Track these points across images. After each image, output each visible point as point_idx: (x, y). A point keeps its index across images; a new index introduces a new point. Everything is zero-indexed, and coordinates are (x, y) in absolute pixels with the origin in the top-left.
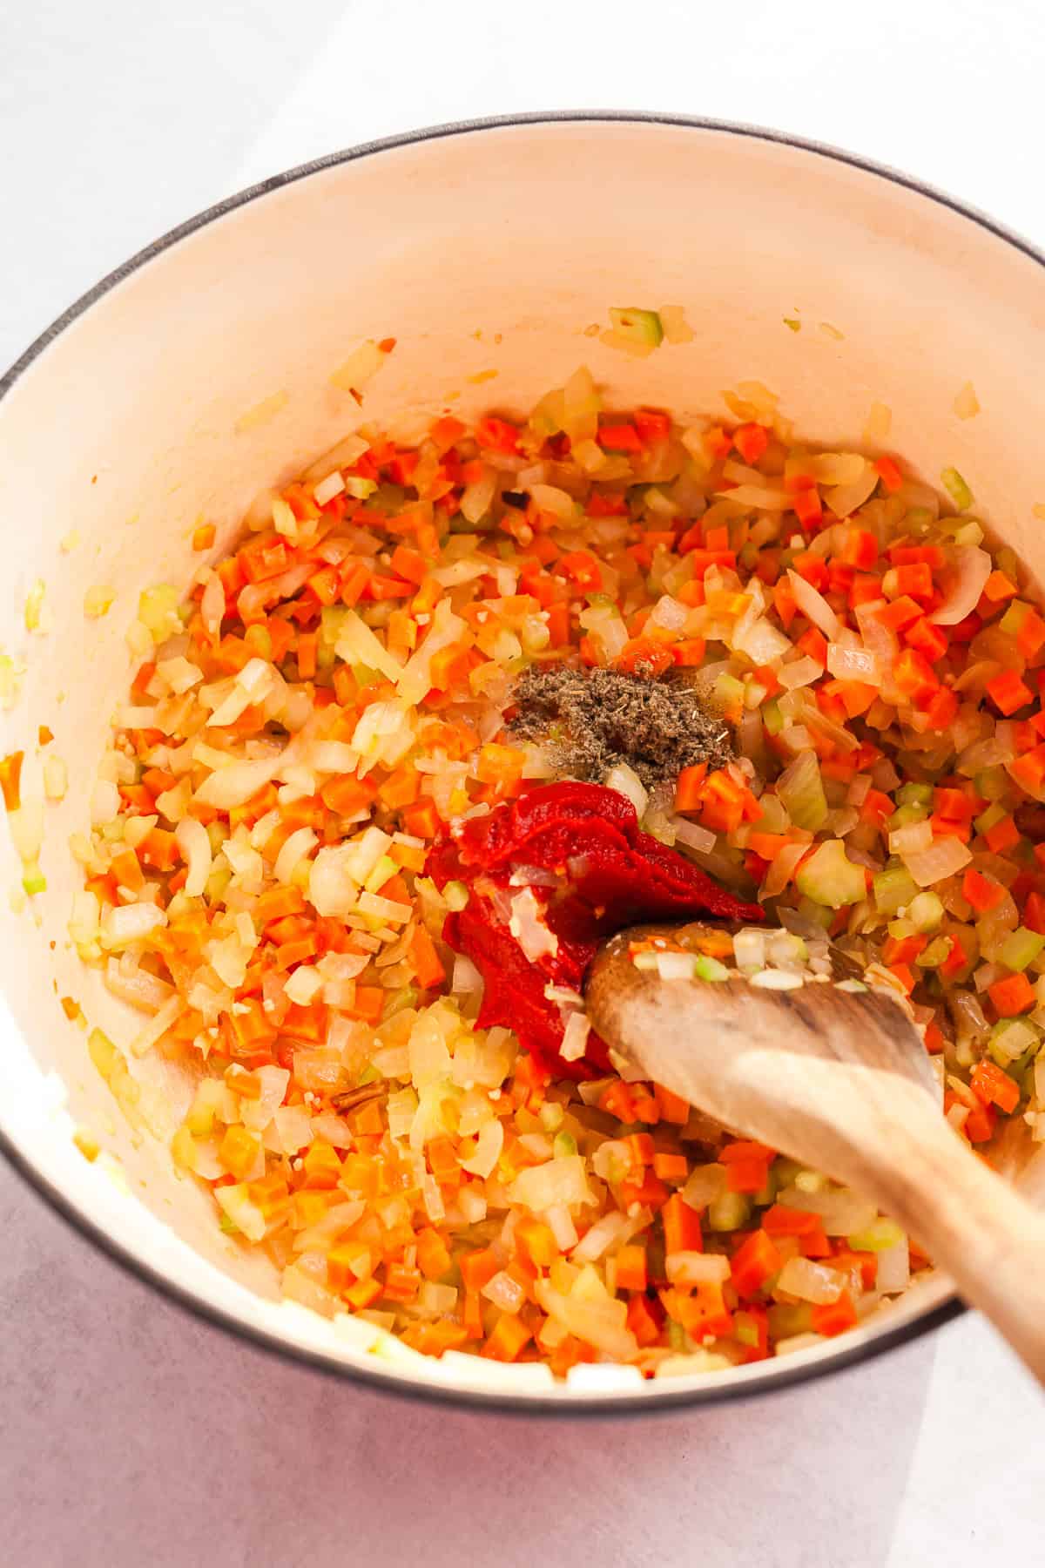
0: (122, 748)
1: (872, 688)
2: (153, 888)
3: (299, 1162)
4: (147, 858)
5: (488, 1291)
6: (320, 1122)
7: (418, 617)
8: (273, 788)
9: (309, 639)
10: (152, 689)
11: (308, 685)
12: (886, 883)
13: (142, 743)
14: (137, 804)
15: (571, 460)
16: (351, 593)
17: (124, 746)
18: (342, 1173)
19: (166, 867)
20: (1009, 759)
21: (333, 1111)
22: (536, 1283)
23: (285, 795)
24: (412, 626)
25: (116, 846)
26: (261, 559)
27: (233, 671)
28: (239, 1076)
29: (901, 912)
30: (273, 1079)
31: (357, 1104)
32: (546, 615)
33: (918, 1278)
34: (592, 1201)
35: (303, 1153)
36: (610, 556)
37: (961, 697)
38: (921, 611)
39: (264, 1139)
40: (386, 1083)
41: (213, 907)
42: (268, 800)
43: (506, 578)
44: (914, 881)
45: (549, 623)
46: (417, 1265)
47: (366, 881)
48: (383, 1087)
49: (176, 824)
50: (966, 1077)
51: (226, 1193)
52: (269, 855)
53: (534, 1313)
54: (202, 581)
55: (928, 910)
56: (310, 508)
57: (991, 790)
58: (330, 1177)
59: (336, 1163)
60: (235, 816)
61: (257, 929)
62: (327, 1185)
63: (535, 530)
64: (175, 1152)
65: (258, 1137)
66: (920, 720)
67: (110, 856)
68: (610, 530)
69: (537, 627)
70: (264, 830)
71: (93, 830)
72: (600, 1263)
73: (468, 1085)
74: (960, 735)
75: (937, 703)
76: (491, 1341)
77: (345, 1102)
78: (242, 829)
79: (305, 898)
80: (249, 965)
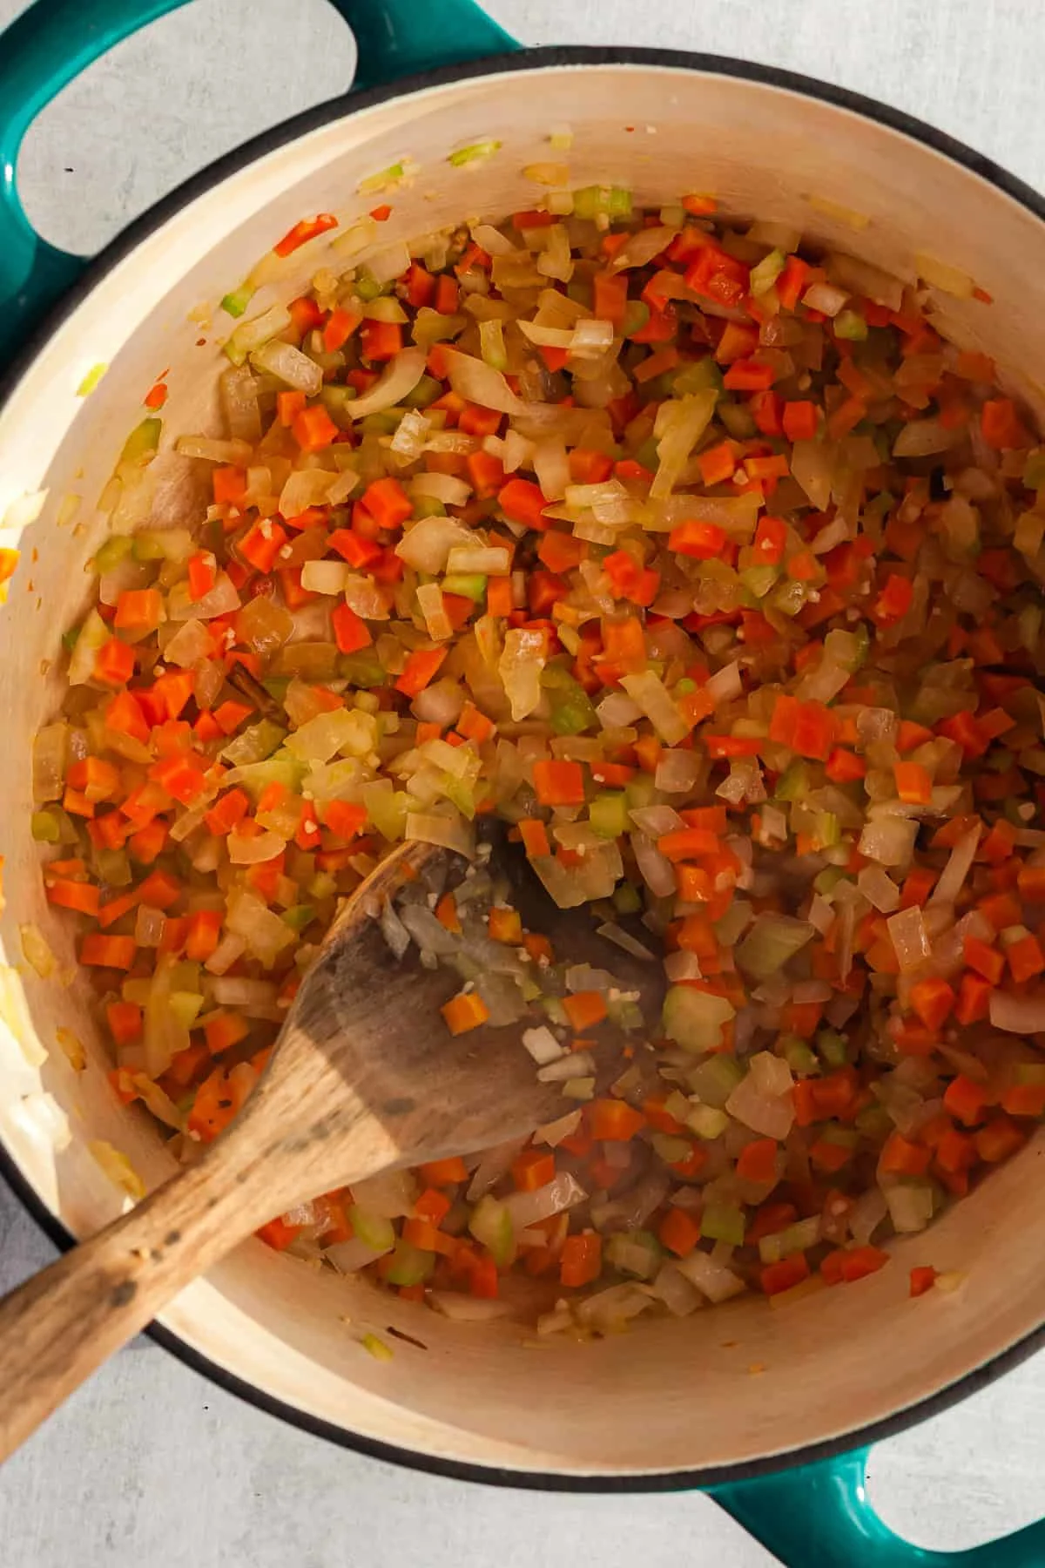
0: (453, 242)
1: (898, 968)
2: (338, 359)
3: (161, 671)
4: (365, 334)
5: (143, 911)
6: (208, 667)
7: (740, 472)
8: (496, 423)
9: (673, 358)
10: (528, 235)
11: (626, 387)
12: (716, 1072)
13: (471, 258)
14: (410, 290)
15: (1016, 515)
16: (735, 379)
17: (457, 243)
18: (168, 723)
19: (366, 360)
20: (905, 1126)
21: (228, 671)
22: (169, 954)
23: (492, 444)
24: (727, 470)
25: (355, 300)
26: (711, 274)
27: (591, 307)
28: (205, 568)
29: (695, 1099)
30: (223, 596)
31: (244, 693)
32: (815, 596)
33: (358, 1279)
34: (269, 963)
35: (173, 668)
36: (936, 611)
37: (937, 1057)
38: (995, 979)
39: (164, 624)
40: (278, 709)
41: (353, 434)
42: (481, 426)
43: (833, 534)
44: (728, 1096)
45: (808, 606)
46: (128, 839)
47: (451, 574)
48: (269, 710)
49: (413, 344)
50: (575, 1230)
51: (95, 624)
52: (426, 463)
53: (145, 962)
54: (664, 218)
55: (707, 1123)
56: (792, 292)
57: (868, 1123)
58: (159, 713)
59: (174, 712)
60: (452, 400)
61: (353, 492)
62: (150, 716)
63: (922, 520)
64: (108, 545)
65: (163, 617)
66: (897, 1026)
67: (340, 302)
68: (968, 594)
69: (796, 598)
70: (447, 443)
71: (356, 269)
72: (212, 1005)
73: (307, 795)
74: (907, 1069)
75: (919, 1035)
76: (105, 938)
77: (240, 680)
78: (438, 416)
79: (405, 525)
80: (312, 508)
